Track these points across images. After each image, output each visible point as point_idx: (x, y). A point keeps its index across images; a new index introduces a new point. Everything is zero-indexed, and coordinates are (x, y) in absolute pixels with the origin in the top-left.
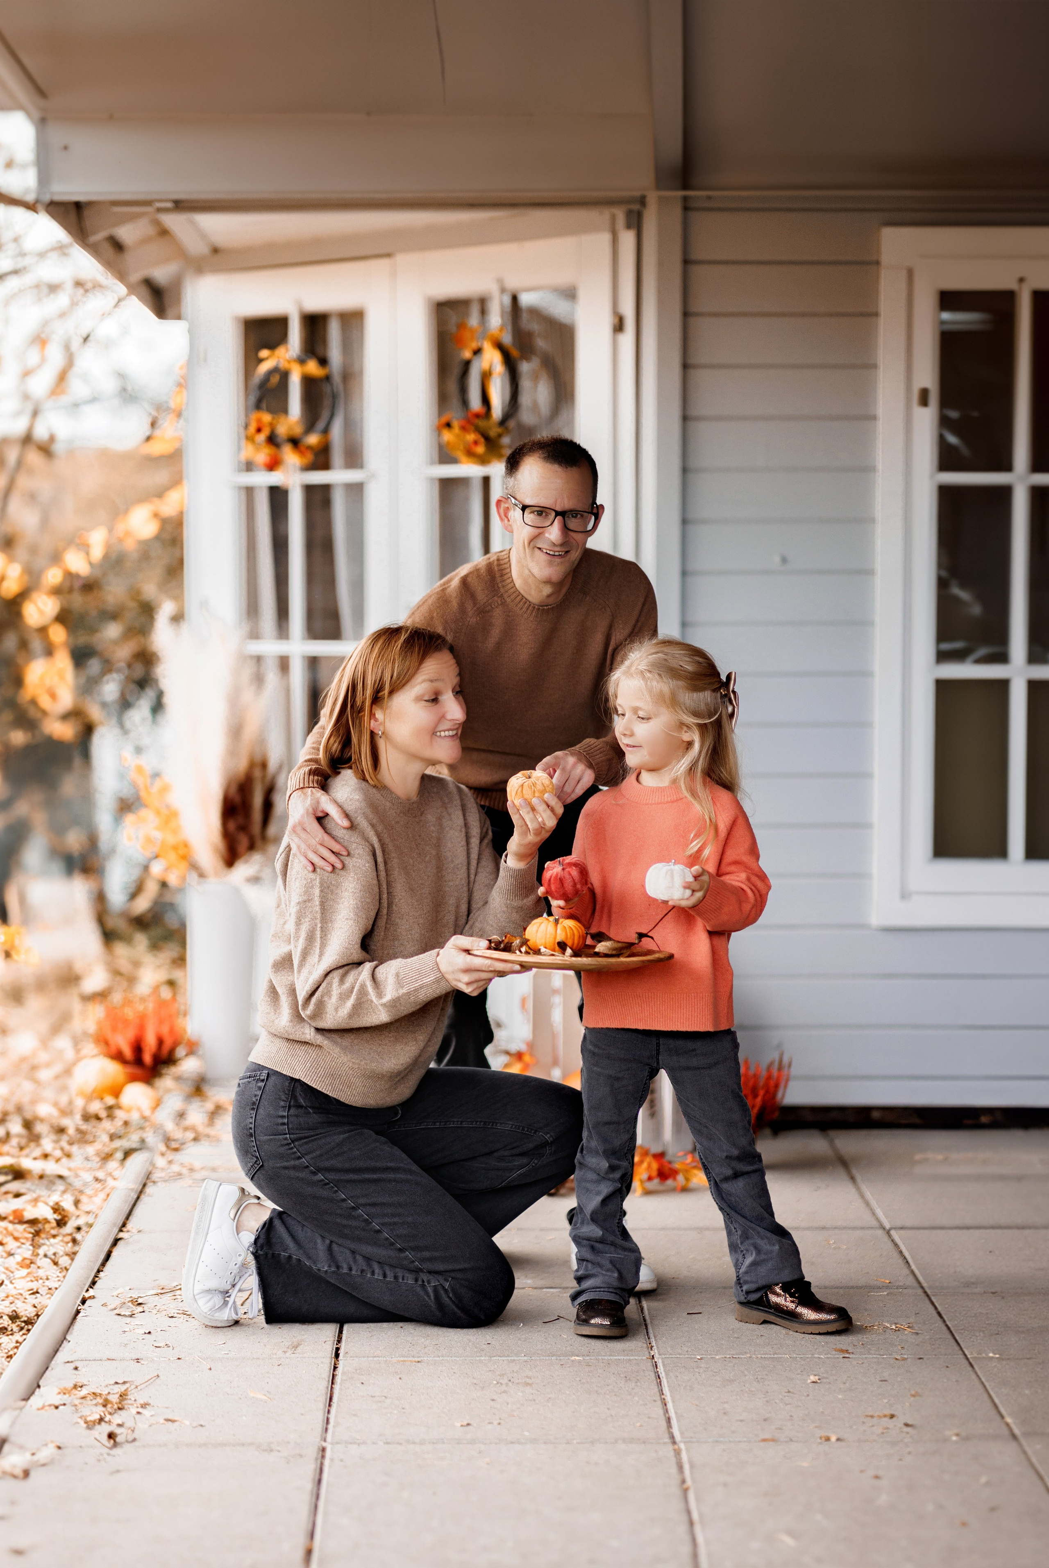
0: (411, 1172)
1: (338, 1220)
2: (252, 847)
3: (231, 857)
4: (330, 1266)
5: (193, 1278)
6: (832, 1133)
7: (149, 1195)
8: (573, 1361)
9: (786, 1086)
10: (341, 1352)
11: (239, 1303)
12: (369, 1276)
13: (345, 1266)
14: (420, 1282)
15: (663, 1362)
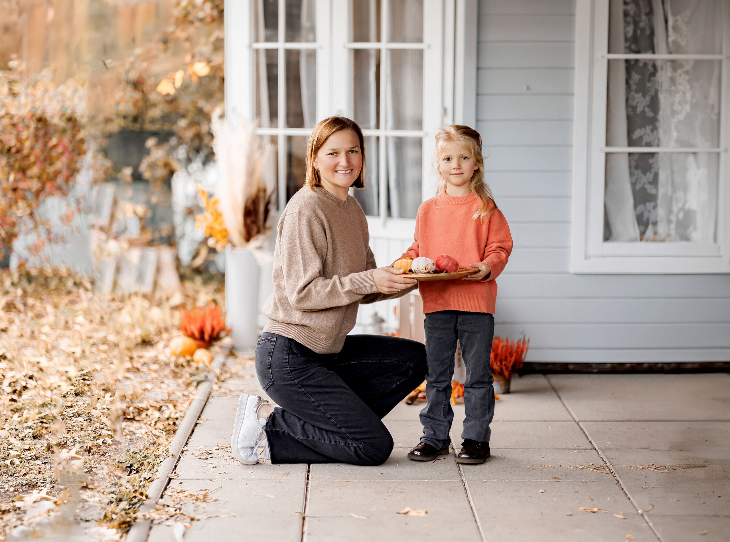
0: (345, 388)
1: (310, 412)
2: (258, 232)
3: (248, 237)
4: (304, 437)
5: (236, 441)
6: (549, 376)
7: (211, 403)
8: (423, 482)
9: (526, 352)
10: (310, 477)
11: (259, 453)
12: (323, 441)
13: (311, 436)
14: (347, 445)
15: (468, 483)
